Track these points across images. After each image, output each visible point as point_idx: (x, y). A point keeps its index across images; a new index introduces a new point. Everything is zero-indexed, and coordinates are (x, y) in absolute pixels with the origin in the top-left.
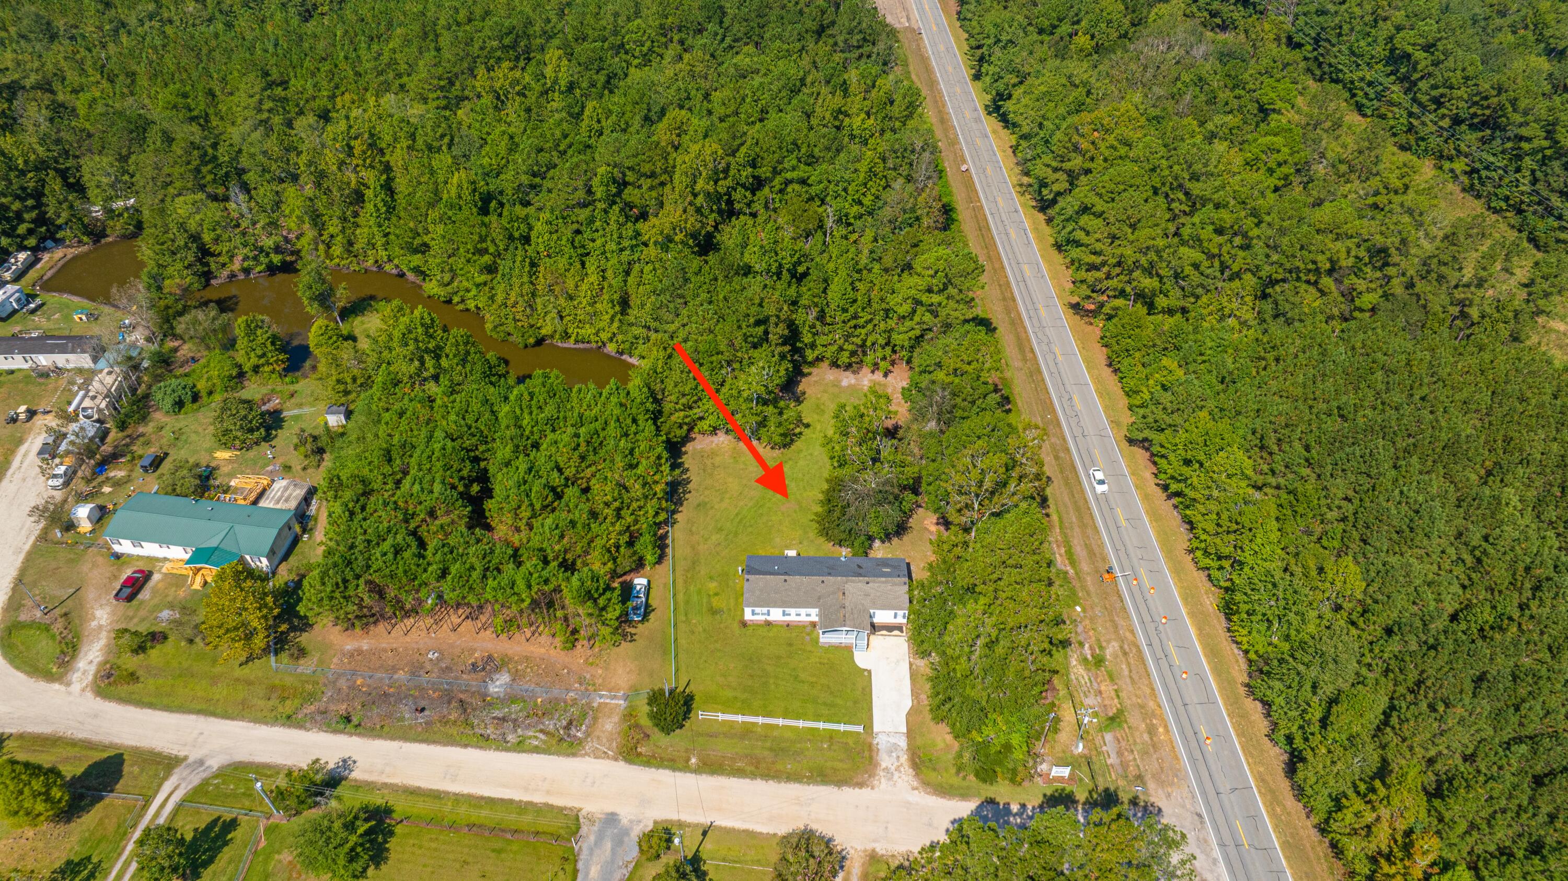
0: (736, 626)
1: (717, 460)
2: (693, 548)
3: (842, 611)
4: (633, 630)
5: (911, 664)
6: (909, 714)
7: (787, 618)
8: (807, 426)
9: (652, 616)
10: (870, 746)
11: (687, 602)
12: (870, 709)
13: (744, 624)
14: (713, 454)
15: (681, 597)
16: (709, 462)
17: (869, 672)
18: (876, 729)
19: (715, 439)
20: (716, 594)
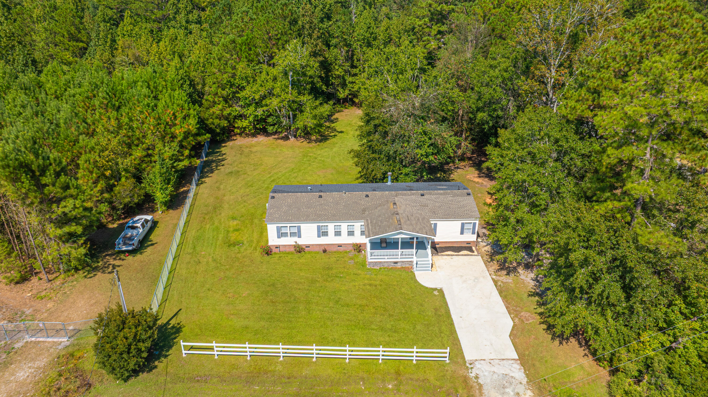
0: (258, 254)
1: (254, 149)
2: (217, 198)
3: (396, 218)
4: (117, 263)
5: (495, 282)
6: (513, 335)
7: (323, 241)
8: (342, 132)
9: (149, 250)
10: (466, 380)
11: (197, 239)
12: (453, 332)
13: (268, 252)
14: (252, 146)
15: (192, 233)
16: (246, 151)
17: (441, 291)
18: (469, 356)
19: (255, 139)
20: (237, 230)
